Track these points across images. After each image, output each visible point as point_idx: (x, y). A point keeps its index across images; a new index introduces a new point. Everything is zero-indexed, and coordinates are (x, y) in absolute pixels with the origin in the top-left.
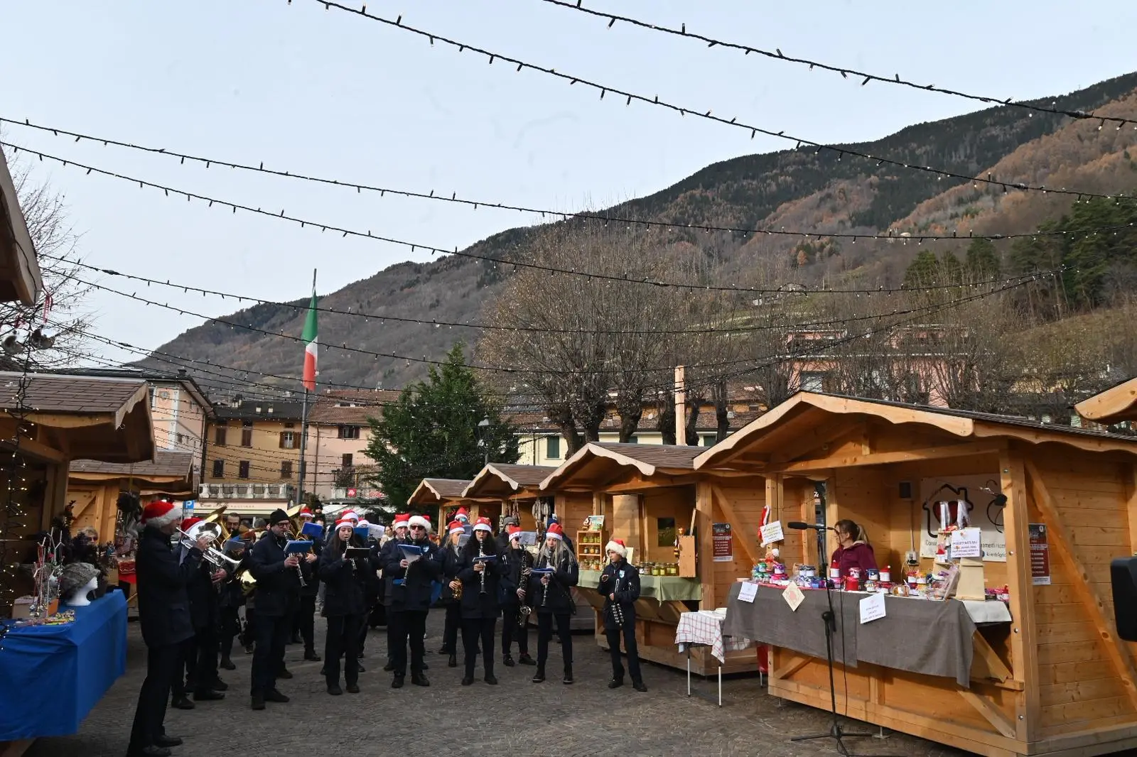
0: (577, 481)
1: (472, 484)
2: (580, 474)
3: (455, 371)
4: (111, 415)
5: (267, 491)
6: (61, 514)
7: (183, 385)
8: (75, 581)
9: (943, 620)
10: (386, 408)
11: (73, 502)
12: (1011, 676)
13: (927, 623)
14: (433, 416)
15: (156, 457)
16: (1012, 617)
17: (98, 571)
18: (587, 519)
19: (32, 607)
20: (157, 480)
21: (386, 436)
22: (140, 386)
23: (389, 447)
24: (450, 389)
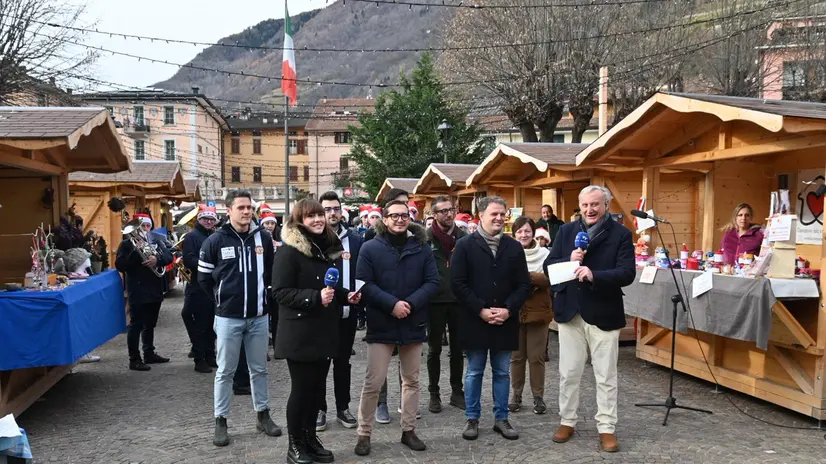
0: (497, 178)
1: (420, 182)
2: (499, 171)
3: (424, 79)
4: (65, 138)
5: (275, 192)
6: (66, 214)
7: (196, 101)
8: (75, 261)
9: (753, 294)
10: (362, 118)
11: (74, 204)
12: (814, 343)
13: (739, 297)
14: (405, 120)
15: (132, 167)
16: (820, 294)
17: (90, 254)
19: (35, 278)
20: (149, 186)
21: (365, 142)
22: (99, 112)
23: (368, 151)
24: (419, 96)
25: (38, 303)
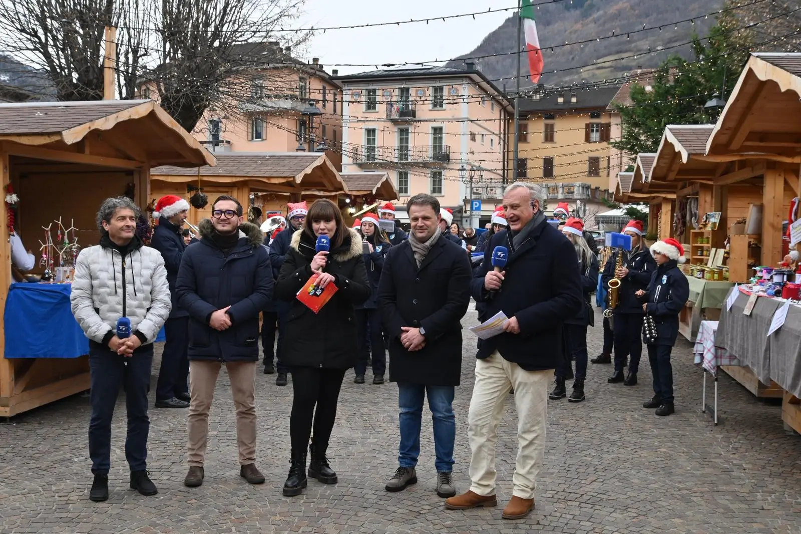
15: (210, 162)
18: (704, 217)
20: (273, 181)
25: (45, 295)
